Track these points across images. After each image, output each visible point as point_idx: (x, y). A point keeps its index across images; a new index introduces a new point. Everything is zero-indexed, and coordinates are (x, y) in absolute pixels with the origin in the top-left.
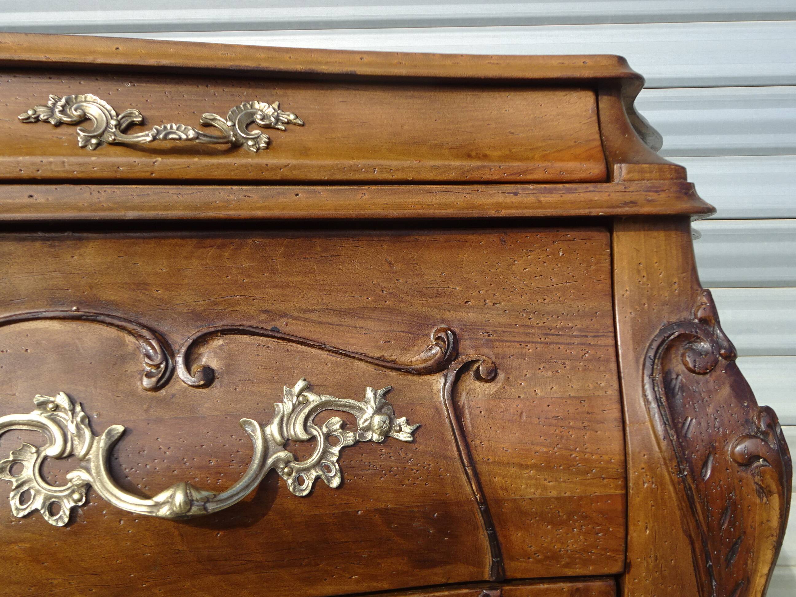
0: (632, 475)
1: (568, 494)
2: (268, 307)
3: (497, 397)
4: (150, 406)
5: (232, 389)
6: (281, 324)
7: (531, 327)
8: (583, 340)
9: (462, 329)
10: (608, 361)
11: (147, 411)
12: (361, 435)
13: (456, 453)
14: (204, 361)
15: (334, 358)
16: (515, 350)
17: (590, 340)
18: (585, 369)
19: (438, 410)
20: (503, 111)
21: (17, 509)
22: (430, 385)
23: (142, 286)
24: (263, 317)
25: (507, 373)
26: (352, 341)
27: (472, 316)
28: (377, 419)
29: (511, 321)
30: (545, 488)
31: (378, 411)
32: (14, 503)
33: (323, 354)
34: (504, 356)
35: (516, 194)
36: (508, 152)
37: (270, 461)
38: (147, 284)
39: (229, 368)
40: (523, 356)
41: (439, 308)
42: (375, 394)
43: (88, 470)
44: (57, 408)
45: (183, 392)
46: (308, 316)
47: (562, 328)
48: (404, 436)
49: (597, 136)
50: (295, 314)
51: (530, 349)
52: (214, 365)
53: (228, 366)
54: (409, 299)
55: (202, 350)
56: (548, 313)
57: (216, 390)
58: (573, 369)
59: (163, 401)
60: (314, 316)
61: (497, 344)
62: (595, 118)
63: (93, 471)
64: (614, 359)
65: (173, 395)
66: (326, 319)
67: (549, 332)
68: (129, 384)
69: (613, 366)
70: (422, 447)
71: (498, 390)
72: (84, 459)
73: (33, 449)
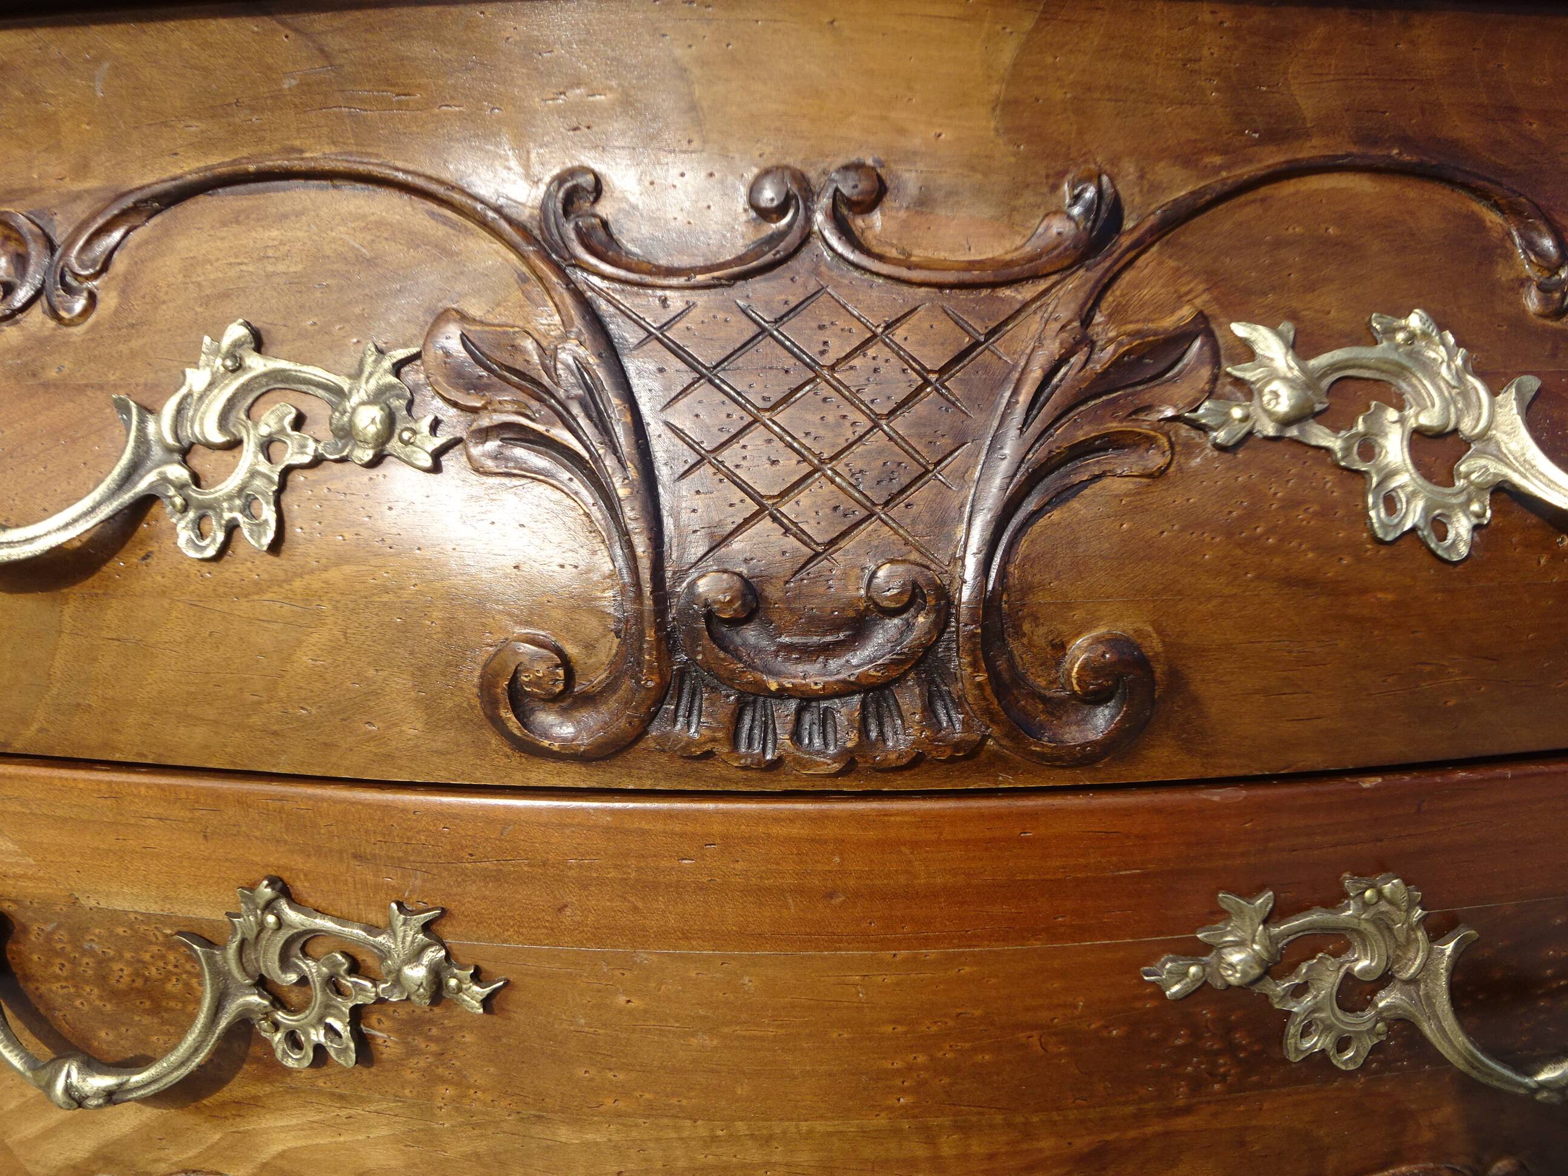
4: (1556, 348)
11: (1554, 355)
21: (1383, 525)
32: (1377, 515)
38: (1515, 110)
43: (1501, 458)
44: (1413, 340)
63: (1511, 453)
68: (1512, 304)
72: (1483, 437)
73: (1392, 414)
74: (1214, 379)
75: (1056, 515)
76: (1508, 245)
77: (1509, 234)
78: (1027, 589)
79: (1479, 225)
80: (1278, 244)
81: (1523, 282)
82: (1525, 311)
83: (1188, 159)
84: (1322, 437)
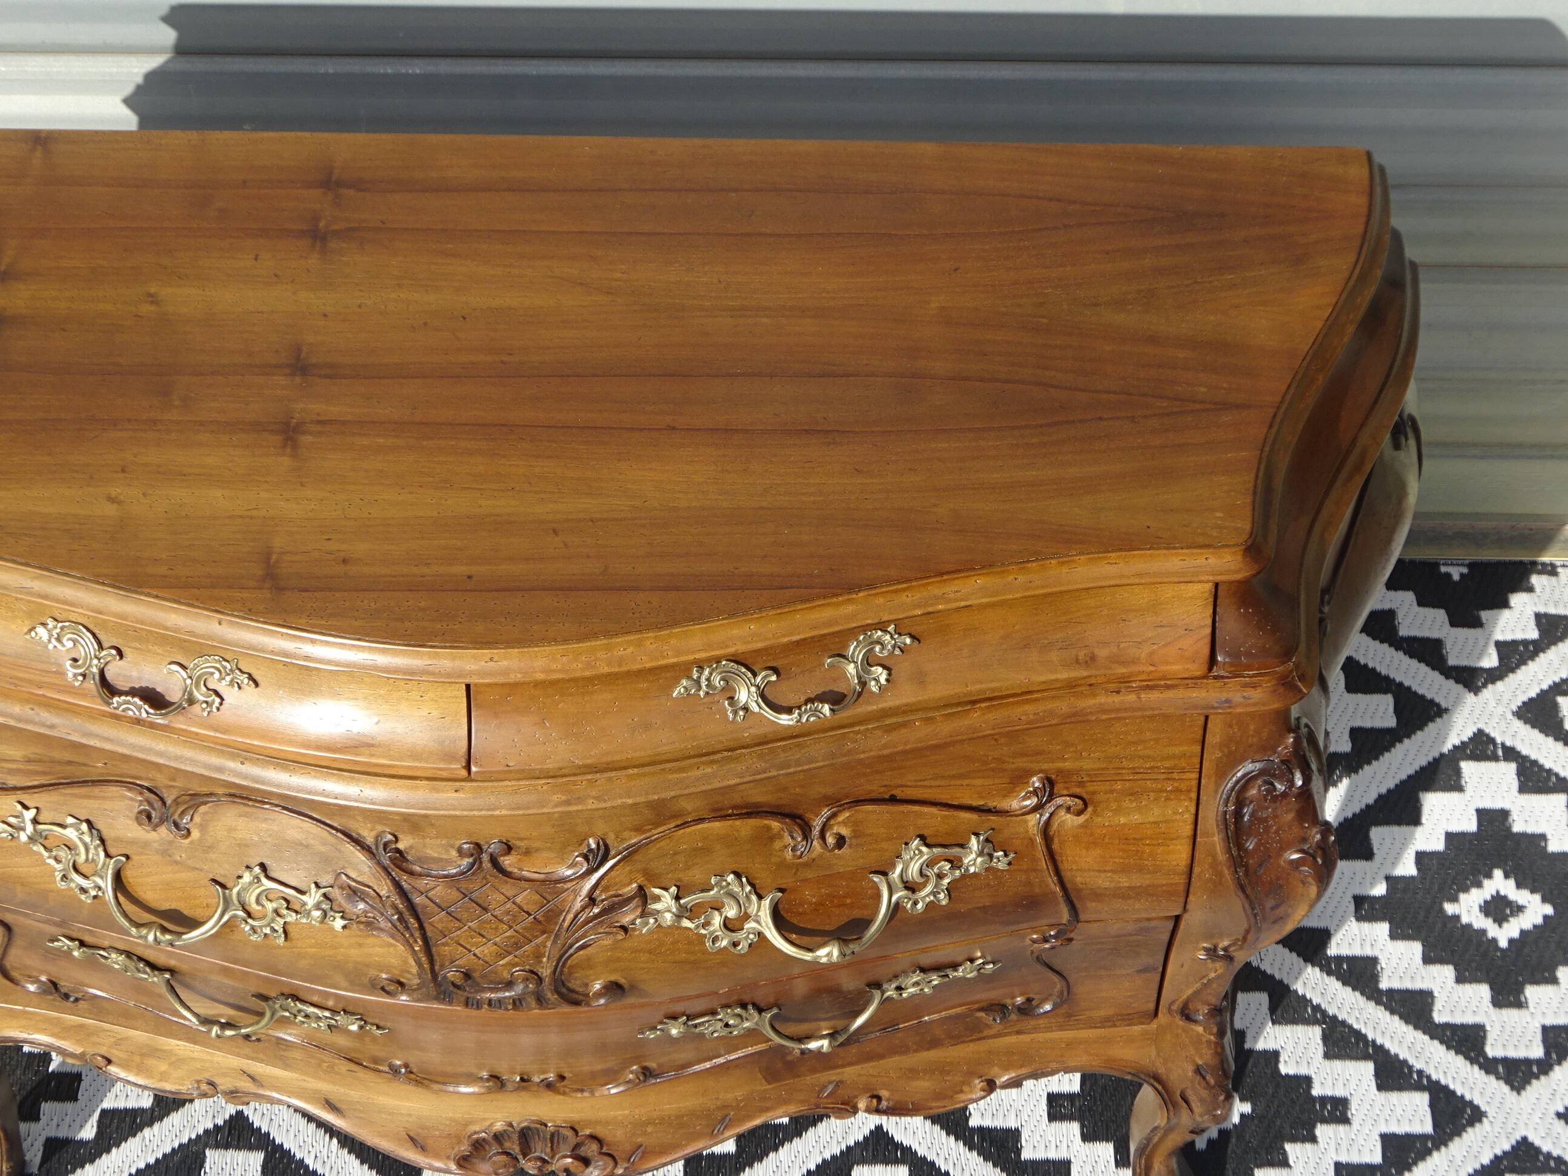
0: (1197, 870)
1: (1138, 884)
2: (886, 783)
3: (1083, 826)
4: (797, 870)
5: (860, 849)
6: (899, 793)
7: (1123, 768)
8: (1170, 776)
9: (1057, 776)
10: (1189, 791)
11: (795, 874)
12: (967, 870)
13: (1045, 867)
14: (835, 830)
15: (943, 813)
16: (1107, 786)
17: (1175, 776)
18: (1167, 799)
19: (1032, 841)
20: (1117, 596)
21: (711, 947)
22: (1026, 822)
23: (785, 789)
24: (882, 789)
25: (1095, 807)
26: (958, 795)
27: (1067, 765)
28: (979, 860)
29: (1104, 766)
30: (1119, 882)
31: (981, 853)
32: (709, 944)
33: (933, 810)
34: (1094, 793)
35: (1118, 692)
36: (1115, 650)
37: (894, 899)
39: (856, 834)
40: (1112, 792)
41: (1038, 762)
42: (978, 842)
43: (758, 922)
44: (729, 884)
45: (821, 856)
46: (922, 783)
47: (1151, 768)
48: (1002, 866)
49: (1209, 621)
50: (910, 784)
51: (1119, 786)
52: (844, 831)
53: (854, 831)
54: (1011, 760)
55: (832, 822)
56: (1140, 757)
57: (845, 850)
58: (1155, 799)
59: (806, 865)
60: (926, 783)
61: (1088, 784)
62: (1212, 599)
63: (764, 924)
64: (1195, 789)
65: (814, 860)
66: (938, 783)
67: (1138, 771)
68: (779, 857)
69: (1194, 795)
70: (1016, 867)
71: (1087, 820)
72: (756, 915)
73: (716, 913)
74: (643, 911)
75: (581, 953)
76: (782, 833)
77: (782, 829)
78: (570, 974)
79: (768, 828)
80: (675, 854)
81: (786, 847)
82: (785, 859)
83: (638, 829)
84: (686, 923)
